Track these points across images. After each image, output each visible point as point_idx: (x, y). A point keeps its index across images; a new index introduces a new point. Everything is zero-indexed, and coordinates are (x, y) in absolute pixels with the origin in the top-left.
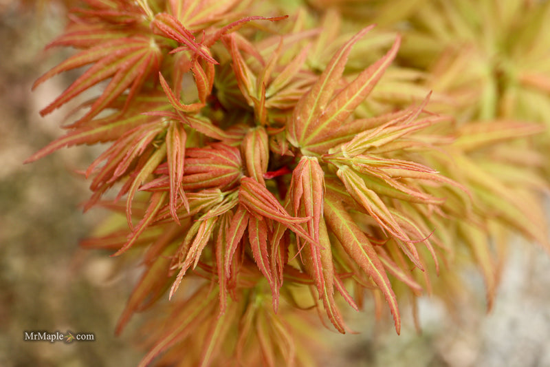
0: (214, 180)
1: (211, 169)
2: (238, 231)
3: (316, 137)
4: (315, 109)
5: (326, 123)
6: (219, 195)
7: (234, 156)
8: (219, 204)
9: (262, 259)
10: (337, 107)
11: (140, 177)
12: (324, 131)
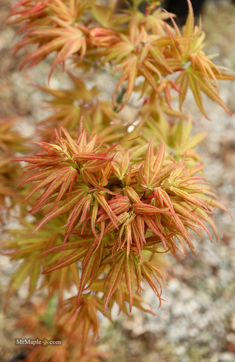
0: (122, 209)
1: (121, 205)
2: (142, 224)
3: (153, 181)
4: (149, 171)
5: (155, 175)
6: (127, 214)
7: (126, 198)
8: (128, 218)
9: (156, 231)
10: (156, 168)
11: (94, 218)
12: (155, 178)
